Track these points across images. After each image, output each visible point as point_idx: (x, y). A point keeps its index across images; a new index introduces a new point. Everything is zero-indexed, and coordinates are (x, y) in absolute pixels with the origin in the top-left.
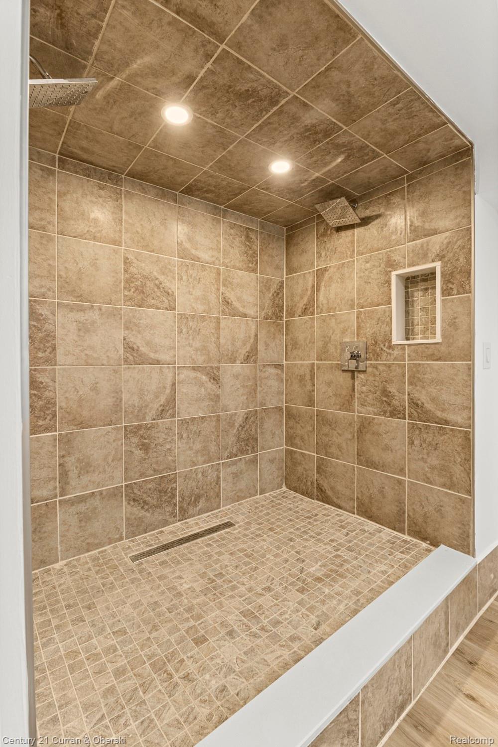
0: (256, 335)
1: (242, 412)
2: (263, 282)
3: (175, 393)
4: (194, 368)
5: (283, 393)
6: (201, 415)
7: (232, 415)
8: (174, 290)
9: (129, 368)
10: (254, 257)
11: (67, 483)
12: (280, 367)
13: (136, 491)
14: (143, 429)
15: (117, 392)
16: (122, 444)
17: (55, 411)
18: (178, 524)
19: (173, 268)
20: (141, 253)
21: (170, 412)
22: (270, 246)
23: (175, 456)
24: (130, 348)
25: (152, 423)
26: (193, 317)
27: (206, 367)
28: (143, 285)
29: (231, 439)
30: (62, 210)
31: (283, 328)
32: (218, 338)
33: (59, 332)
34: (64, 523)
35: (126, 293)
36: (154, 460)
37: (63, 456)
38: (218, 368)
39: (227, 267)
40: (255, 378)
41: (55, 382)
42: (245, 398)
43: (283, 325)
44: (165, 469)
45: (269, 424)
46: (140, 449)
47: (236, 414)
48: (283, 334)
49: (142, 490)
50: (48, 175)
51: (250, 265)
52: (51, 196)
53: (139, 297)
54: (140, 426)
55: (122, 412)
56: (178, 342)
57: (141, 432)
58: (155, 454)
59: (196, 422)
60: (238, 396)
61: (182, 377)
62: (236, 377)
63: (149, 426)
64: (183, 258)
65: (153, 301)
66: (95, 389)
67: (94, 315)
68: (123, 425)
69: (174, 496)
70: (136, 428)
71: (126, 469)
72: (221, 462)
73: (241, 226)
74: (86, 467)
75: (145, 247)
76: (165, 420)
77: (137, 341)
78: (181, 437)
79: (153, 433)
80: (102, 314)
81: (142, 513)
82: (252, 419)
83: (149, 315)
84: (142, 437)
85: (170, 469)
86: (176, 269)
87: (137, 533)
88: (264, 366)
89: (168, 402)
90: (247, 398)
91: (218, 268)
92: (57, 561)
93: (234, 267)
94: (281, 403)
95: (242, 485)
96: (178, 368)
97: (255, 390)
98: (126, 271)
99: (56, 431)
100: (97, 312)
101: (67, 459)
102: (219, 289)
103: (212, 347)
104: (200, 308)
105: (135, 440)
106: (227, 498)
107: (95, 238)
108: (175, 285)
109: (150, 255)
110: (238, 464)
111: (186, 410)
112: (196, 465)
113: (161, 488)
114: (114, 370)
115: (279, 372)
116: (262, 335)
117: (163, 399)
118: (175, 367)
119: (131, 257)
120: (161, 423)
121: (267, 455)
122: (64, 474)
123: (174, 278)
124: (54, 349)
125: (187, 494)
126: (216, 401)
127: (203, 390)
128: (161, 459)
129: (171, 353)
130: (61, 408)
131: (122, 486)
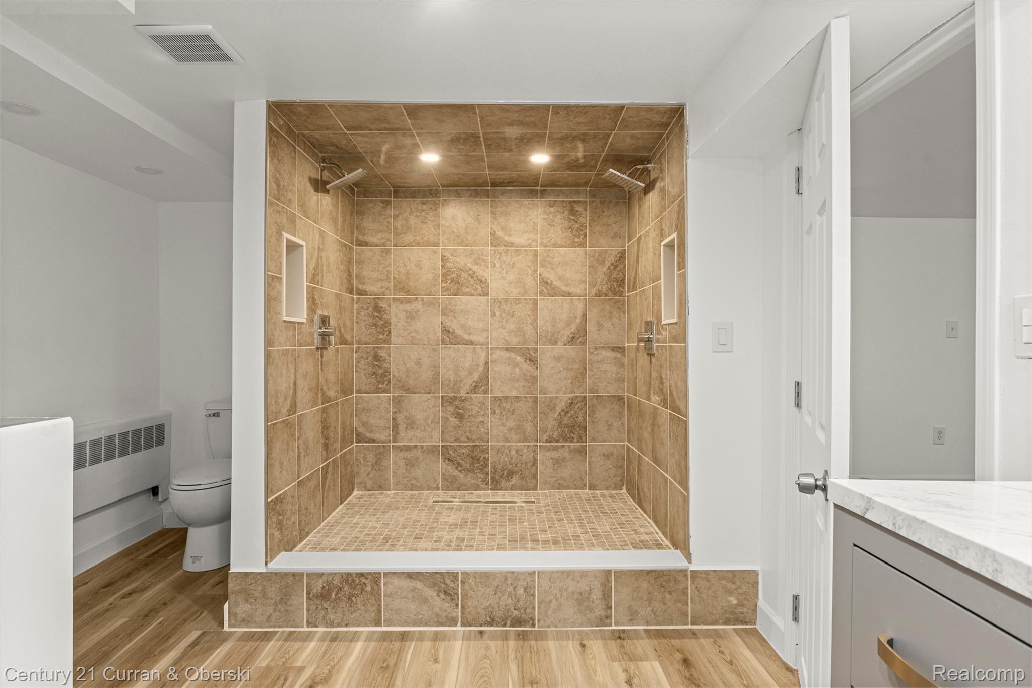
0: (584, 315)
3: (488, 371)
4: (507, 349)
6: (514, 394)
8: (486, 277)
9: (445, 347)
10: (582, 230)
12: (619, 350)
13: (450, 452)
14: (457, 401)
15: (436, 367)
16: (439, 411)
17: (390, 379)
18: (489, 492)
19: (487, 257)
20: (455, 250)
21: (483, 388)
22: (606, 213)
23: (488, 429)
24: (446, 330)
25: (466, 397)
26: (506, 300)
27: (521, 348)
28: (459, 276)
29: (552, 422)
31: (624, 305)
32: (536, 320)
33: (393, 320)
35: (444, 285)
36: (468, 429)
37: (396, 413)
38: (536, 350)
39: (546, 247)
40: (584, 361)
41: (390, 357)
42: (569, 381)
43: (624, 301)
44: (478, 439)
46: (455, 417)
47: (557, 398)
48: (623, 312)
49: (456, 453)
50: (387, 205)
51: (576, 240)
52: (389, 220)
53: (455, 287)
54: (455, 397)
55: (439, 384)
56: (491, 324)
57: (456, 403)
58: (469, 424)
59: (509, 400)
60: (560, 379)
61: (495, 356)
62: (558, 359)
63: (463, 398)
64: (496, 247)
65: (467, 290)
66: (418, 363)
67: (418, 306)
68: (441, 395)
69: (486, 465)
70: (451, 398)
71: (443, 432)
72: (538, 444)
73: (563, 201)
74: (411, 424)
75: (460, 244)
76: (478, 395)
77: (453, 325)
78: (494, 413)
79: (467, 405)
80: (424, 304)
81: (456, 473)
82: (579, 405)
83: (463, 301)
84: (456, 407)
85: (482, 440)
86: (490, 257)
87: (451, 489)
88: (596, 349)
89: (481, 379)
90: (572, 383)
91: (534, 250)
92: (390, 490)
93: (555, 245)
94: (620, 391)
95: (566, 473)
96: (491, 348)
97: (583, 375)
98: (443, 266)
99: (390, 393)
102: (535, 271)
103: (528, 329)
104: (514, 291)
105: (451, 409)
106: (545, 483)
109: (464, 250)
111: (499, 389)
112: (509, 442)
114: (434, 349)
116: (593, 315)
117: (476, 376)
118: (488, 348)
119: (447, 254)
120: (473, 397)
121: (600, 448)
123: (487, 267)
124: (390, 332)
125: (500, 467)
126: (532, 382)
127: (518, 370)
128: (473, 429)
129: (484, 335)
130: (394, 376)
131: (439, 446)
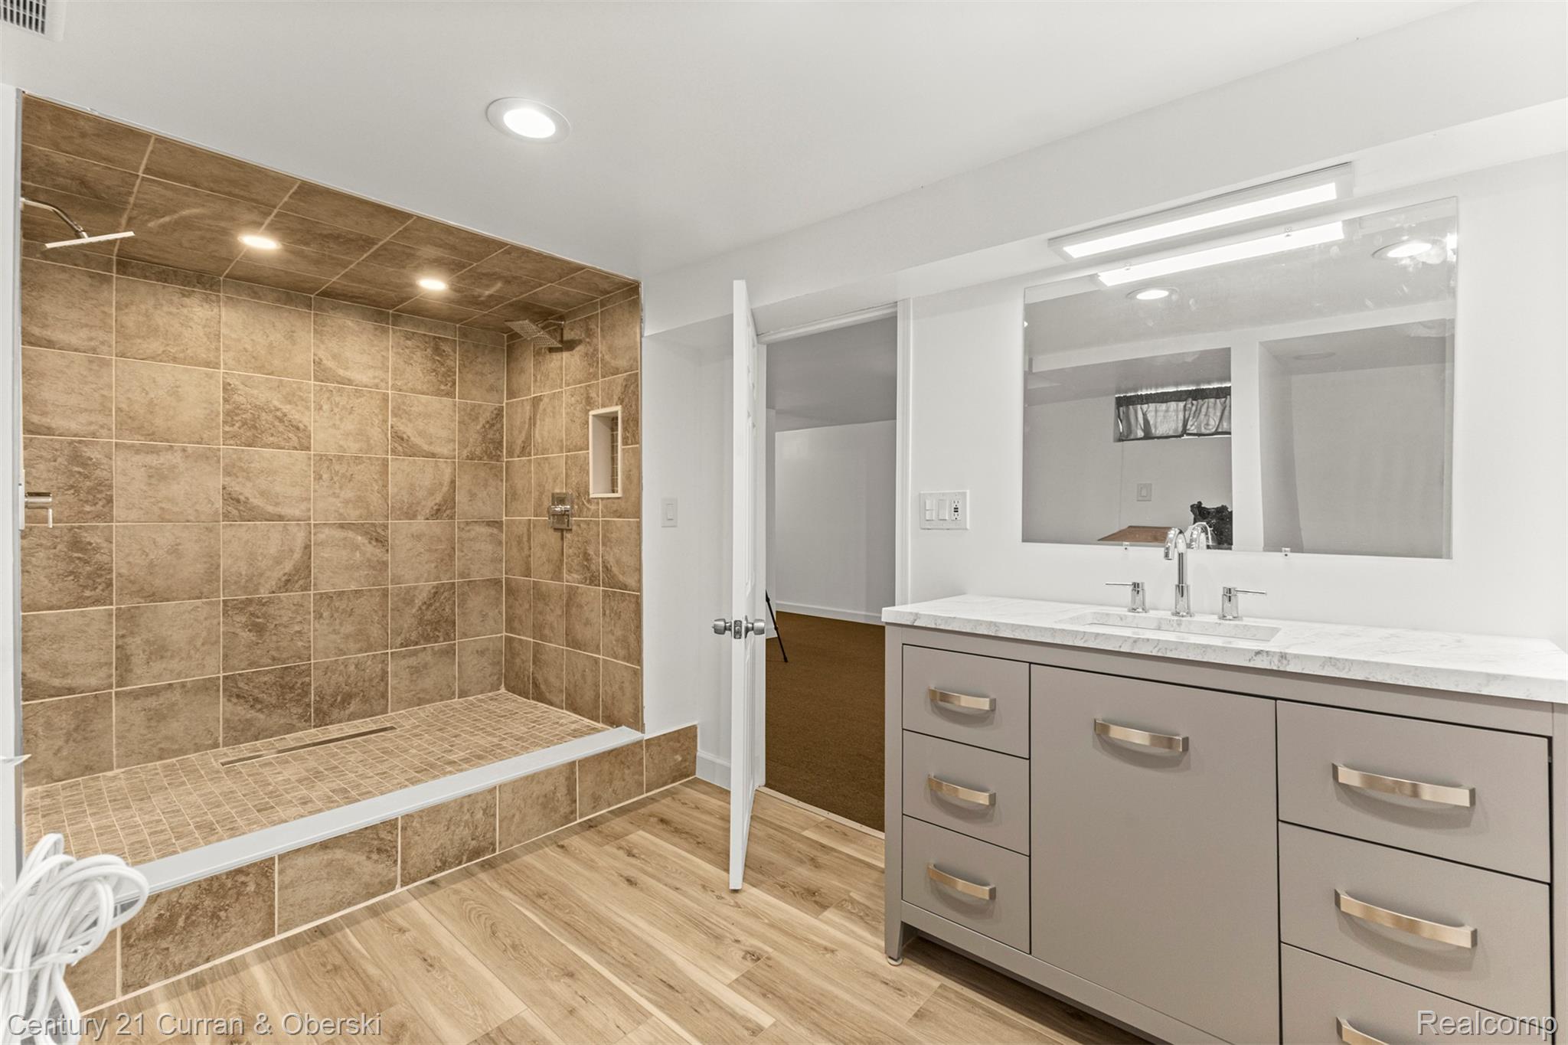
0: (453, 482)
1: (426, 587)
2: (464, 410)
3: (310, 558)
4: (342, 526)
5: (501, 560)
6: (353, 588)
7: (408, 590)
8: (307, 424)
9: (231, 525)
10: (449, 376)
11: (129, 671)
12: (497, 525)
13: (241, 685)
14: (254, 605)
15: (212, 556)
16: (219, 624)
17: (111, 579)
18: (313, 730)
19: (306, 395)
20: (251, 377)
21: (301, 582)
22: (480, 360)
23: (310, 642)
24: (231, 499)
25: (269, 598)
26: (340, 458)
27: (362, 525)
28: (256, 418)
29: (408, 621)
30: (122, 327)
31: (502, 471)
32: (385, 486)
33: (117, 480)
34: (122, 720)
35: (227, 429)
36: (273, 645)
37: (123, 636)
38: (386, 527)
39: (400, 390)
40: (451, 540)
41: (111, 542)
42: (433, 565)
43: (502, 467)
44: (291, 657)
45: (476, 602)
46: (250, 630)
47: (415, 588)
48: (502, 480)
49: (251, 684)
50: (102, 284)
51: (443, 387)
52: (106, 309)
53: (249, 434)
54: (250, 601)
55: (219, 581)
56: (315, 491)
57: (251, 609)
58: (274, 638)
59: (345, 596)
60: (420, 563)
61: (321, 537)
62: (418, 537)
63: (264, 601)
64: (322, 381)
65: (271, 439)
66: (175, 551)
67: (177, 458)
68: (222, 598)
69: (307, 693)
70: (242, 602)
71: (225, 656)
72: (389, 651)
73: (425, 335)
74: (159, 650)
75: (260, 369)
76: (292, 594)
77: (246, 490)
78: (319, 616)
79: (271, 610)
80: (187, 457)
81: (252, 714)
82: (446, 594)
83: (262, 456)
84: (252, 614)
85: (300, 658)
86: (312, 395)
87: (242, 740)
88: (467, 523)
89: (297, 570)
90: (436, 567)
91: (384, 394)
92: (111, 769)
93: (413, 391)
94: (497, 573)
95: (427, 683)
96: (315, 525)
97: (451, 556)
98: (226, 400)
99: (111, 604)
100: (179, 454)
101: (129, 640)
102: (385, 421)
103: (375, 499)
104: (353, 447)
105: (241, 618)
106: (400, 701)
107: (175, 360)
108: (310, 418)
109: (267, 379)
110: (419, 655)
111: (326, 581)
112: (345, 654)
113: (283, 683)
114: (207, 528)
115: (495, 531)
116: (464, 482)
117: (287, 566)
118: (309, 524)
119: (234, 382)
120: (285, 597)
121: (473, 644)
122: (124, 661)
123: (308, 408)
124: (109, 501)
125: (329, 691)
126: (381, 569)
127: (358, 554)
128: (284, 644)
129: (304, 506)
130: (119, 575)
131: (218, 678)
